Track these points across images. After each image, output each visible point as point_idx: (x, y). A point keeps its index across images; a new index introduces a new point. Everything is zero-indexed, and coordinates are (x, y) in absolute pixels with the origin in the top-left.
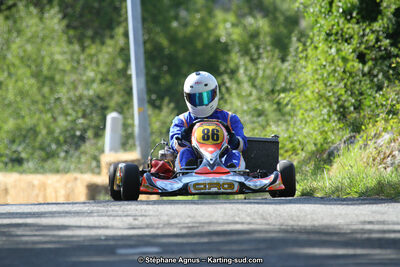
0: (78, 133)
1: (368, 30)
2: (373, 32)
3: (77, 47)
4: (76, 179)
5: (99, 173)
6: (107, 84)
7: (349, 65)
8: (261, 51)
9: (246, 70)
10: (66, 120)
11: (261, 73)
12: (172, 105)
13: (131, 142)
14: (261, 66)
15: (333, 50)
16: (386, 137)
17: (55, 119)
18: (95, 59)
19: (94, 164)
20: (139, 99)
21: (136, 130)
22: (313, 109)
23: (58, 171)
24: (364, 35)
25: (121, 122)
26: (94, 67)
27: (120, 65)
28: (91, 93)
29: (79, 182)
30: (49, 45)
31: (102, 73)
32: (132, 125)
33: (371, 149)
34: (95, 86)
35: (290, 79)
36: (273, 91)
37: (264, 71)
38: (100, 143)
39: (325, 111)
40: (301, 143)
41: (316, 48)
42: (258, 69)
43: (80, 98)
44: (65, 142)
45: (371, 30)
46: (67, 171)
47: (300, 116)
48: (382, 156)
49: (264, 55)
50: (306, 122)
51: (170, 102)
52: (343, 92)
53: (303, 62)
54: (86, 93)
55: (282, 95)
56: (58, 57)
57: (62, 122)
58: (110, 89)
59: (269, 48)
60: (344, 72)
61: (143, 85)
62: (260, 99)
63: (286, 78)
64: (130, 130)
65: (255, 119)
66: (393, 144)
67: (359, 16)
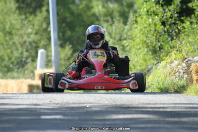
0: (24, 59)
1: (167, 10)
2: (170, 11)
3: (23, 17)
4: (22, 82)
5: (34, 79)
6: (38, 35)
7: (157, 27)
8: (114, 20)
10: (18, 53)
11: (114, 31)
12: (70, 46)
13: (50, 64)
14: (114, 28)
15: (150, 20)
16: (176, 62)
17: (12, 52)
18: (32, 23)
19: (32, 75)
21: (53, 58)
22: (140, 49)
23: (13, 78)
24: (165, 12)
25: (45, 54)
26: (31, 26)
27: (45, 26)
28: (30, 40)
29: (24, 84)
30: (10, 16)
31: (36, 30)
32: (51, 56)
33: (168, 69)
34: (32, 36)
35: (129, 34)
36: (120, 40)
37: (116, 30)
38: (35, 65)
39: (146, 49)
40: (134, 65)
41: (142, 18)
42: (112, 29)
43: (25, 42)
44: (17, 64)
46: (18, 78)
47: (134, 52)
48: (174, 72)
49: (116, 22)
50: (137, 55)
51: (70, 44)
52: (154, 40)
53: (135, 26)
54: (28, 40)
55: (125, 42)
56: (14, 22)
57: (16, 54)
58: (39, 38)
59: (118, 18)
60: (155, 31)
61: (56, 36)
63: (127, 33)
64: (49, 58)
66: (179, 66)
67: (163, 3)
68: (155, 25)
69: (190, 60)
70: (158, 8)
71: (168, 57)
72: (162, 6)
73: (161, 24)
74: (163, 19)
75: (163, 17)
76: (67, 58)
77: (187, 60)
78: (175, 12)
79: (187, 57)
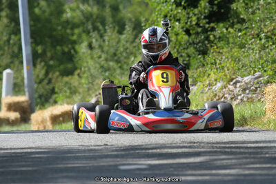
1: (191, 14)
2: (195, 15)
7: (179, 37)
8: (107, 27)
9: (97, 40)
11: (107, 43)
12: (43, 64)
14: (106, 38)
16: (219, 85)
20: (27, 61)
24: (189, 18)
27: (5, 37)
33: (209, 93)
36: (115, 54)
37: (109, 41)
42: (104, 41)
45: (193, 13)
48: (217, 98)
49: (108, 31)
51: (41, 62)
59: (111, 25)
62: (106, 60)
65: (103, 73)
66: (224, 90)
67: (185, 5)
68: (177, 34)
69: (239, 82)
70: (180, 11)
71: (206, 77)
72: (184, 8)
73: (184, 33)
74: (187, 26)
75: (186, 23)
76: (38, 81)
77: (234, 81)
78: (203, 17)
79: (234, 77)
